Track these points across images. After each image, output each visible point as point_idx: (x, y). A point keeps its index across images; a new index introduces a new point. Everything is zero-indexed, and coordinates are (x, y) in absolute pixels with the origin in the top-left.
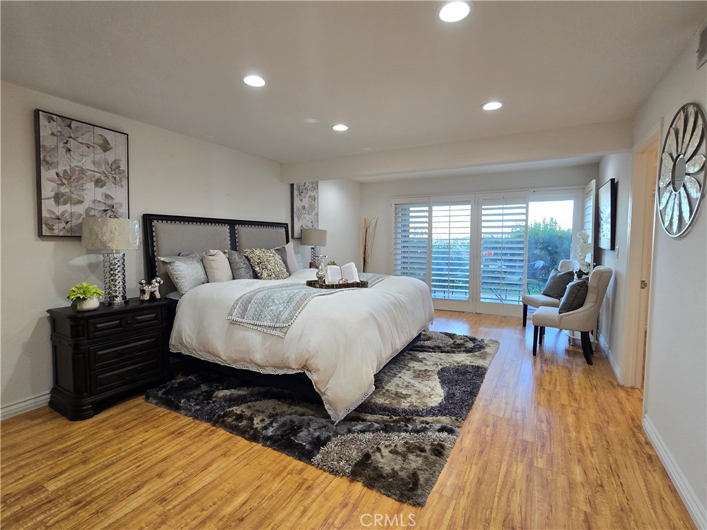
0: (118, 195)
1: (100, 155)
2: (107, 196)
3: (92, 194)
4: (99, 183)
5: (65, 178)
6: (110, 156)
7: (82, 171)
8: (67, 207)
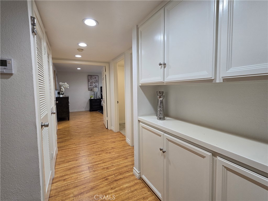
0: (97, 84)
1: (95, 79)
2: (96, 85)
3: (94, 84)
4: (95, 83)
5: (91, 83)
6: (96, 79)
7: (93, 82)
8: (91, 86)
